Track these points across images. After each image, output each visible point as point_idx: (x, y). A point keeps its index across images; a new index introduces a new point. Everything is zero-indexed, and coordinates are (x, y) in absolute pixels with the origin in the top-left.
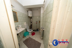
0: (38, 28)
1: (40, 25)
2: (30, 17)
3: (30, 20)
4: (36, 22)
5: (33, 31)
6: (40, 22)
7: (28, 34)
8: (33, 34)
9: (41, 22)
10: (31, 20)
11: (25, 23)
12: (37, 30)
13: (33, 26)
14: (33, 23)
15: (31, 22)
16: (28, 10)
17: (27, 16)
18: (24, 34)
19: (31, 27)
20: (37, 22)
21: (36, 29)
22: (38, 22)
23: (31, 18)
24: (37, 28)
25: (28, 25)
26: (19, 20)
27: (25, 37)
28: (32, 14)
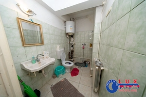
0: (86, 58)
1: (92, 53)
2: (69, 35)
3: (70, 40)
4: (82, 46)
5: (75, 64)
6: (91, 45)
7: (63, 72)
8: (75, 72)
9: (94, 46)
10: (72, 41)
11: (58, 46)
12: (85, 64)
13: (75, 53)
14: (75, 46)
15: (72, 46)
16: (65, 20)
17: (64, 32)
18: (55, 71)
19: (71, 56)
20: (84, 45)
21: (81, 61)
22: (87, 47)
23: (72, 36)
24: (85, 60)
25: (65, 51)
26: (45, 42)
27: (57, 76)
28: (73, 28)
